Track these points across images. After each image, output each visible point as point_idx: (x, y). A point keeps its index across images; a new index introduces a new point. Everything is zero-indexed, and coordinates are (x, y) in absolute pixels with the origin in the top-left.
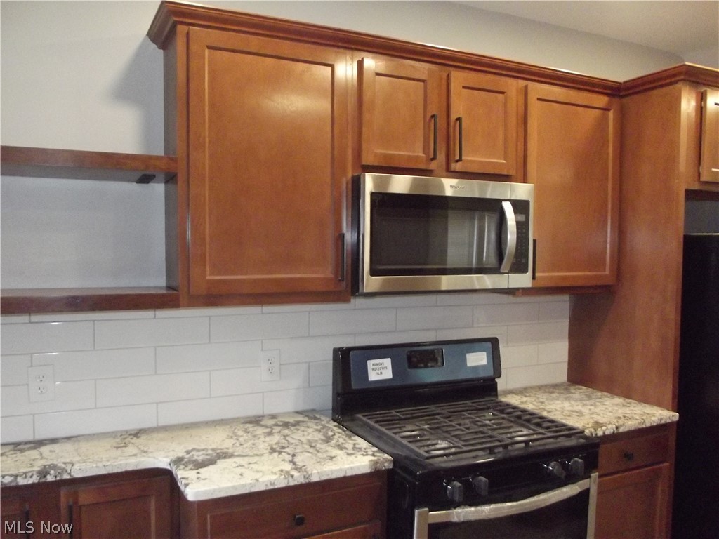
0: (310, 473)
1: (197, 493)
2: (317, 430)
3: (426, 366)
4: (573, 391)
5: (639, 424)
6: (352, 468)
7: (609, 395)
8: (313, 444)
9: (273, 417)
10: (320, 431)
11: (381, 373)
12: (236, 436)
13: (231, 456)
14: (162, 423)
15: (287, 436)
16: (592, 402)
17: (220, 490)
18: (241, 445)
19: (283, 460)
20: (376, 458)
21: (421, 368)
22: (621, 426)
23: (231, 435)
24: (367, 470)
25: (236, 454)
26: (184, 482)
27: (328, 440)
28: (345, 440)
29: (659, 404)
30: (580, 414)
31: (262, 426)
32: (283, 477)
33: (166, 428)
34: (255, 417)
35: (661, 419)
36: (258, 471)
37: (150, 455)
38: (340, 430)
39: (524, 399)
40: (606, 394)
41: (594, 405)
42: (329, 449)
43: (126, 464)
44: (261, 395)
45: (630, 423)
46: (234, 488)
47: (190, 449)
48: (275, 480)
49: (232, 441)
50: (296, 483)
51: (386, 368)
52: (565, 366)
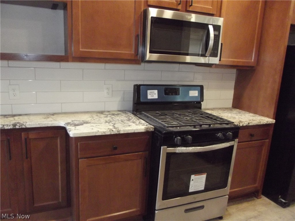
0: (120, 130)
1: (74, 134)
2: (125, 117)
3: (172, 95)
4: (234, 111)
5: (258, 123)
6: (137, 129)
7: (248, 112)
8: (123, 121)
9: (109, 112)
10: (127, 117)
11: (153, 96)
12: (93, 117)
13: (90, 123)
14: (63, 111)
15: (113, 118)
16: (240, 114)
17: (83, 133)
18: (94, 120)
19: (110, 125)
20: (147, 127)
21: (170, 95)
22: (250, 123)
23: (90, 116)
24: (143, 131)
25: (91, 122)
26: (69, 130)
27: (129, 120)
28: (136, 120)
29: (268, 116)
30: (235, 118)
31: (104, 114)
32: (109, 130)
33: (65, 113)
34: (101, 111)
35: (268, 122)
36: (99, 128)
37: (57, 121)
38: (135, 117)
39: (213, 112)
40: (247, 112)
41: (241, 116)
42: (129, 123)
43: (48, 124)
44: (104, 103)
45: (254, 122)
46: (89, 133)
47: (74, 120)
48: (106, 131)
49: (91, 118)
50: (114, 133)
51: (155, 94)
52: (232, 101)
